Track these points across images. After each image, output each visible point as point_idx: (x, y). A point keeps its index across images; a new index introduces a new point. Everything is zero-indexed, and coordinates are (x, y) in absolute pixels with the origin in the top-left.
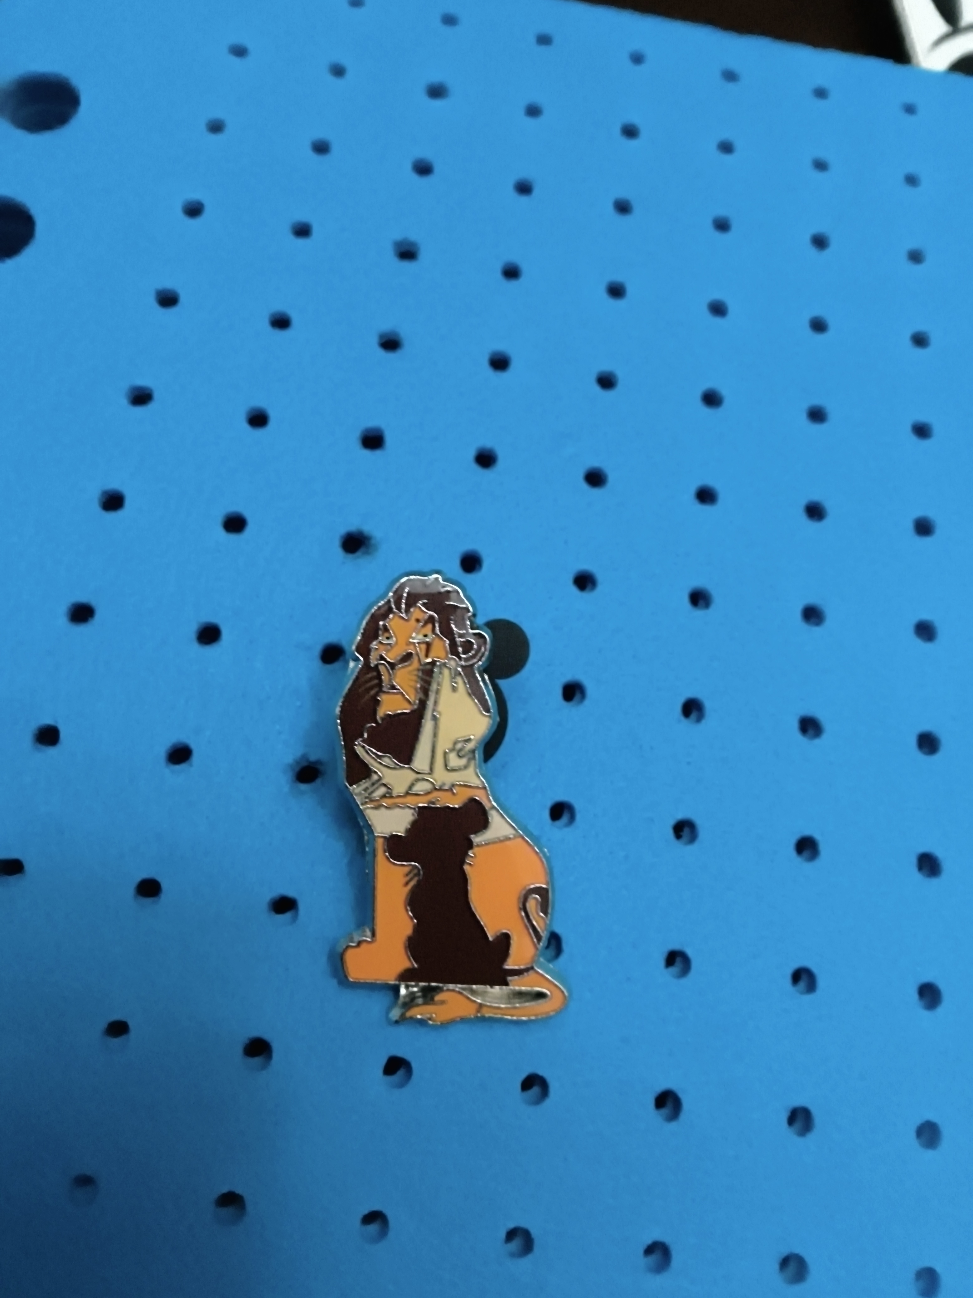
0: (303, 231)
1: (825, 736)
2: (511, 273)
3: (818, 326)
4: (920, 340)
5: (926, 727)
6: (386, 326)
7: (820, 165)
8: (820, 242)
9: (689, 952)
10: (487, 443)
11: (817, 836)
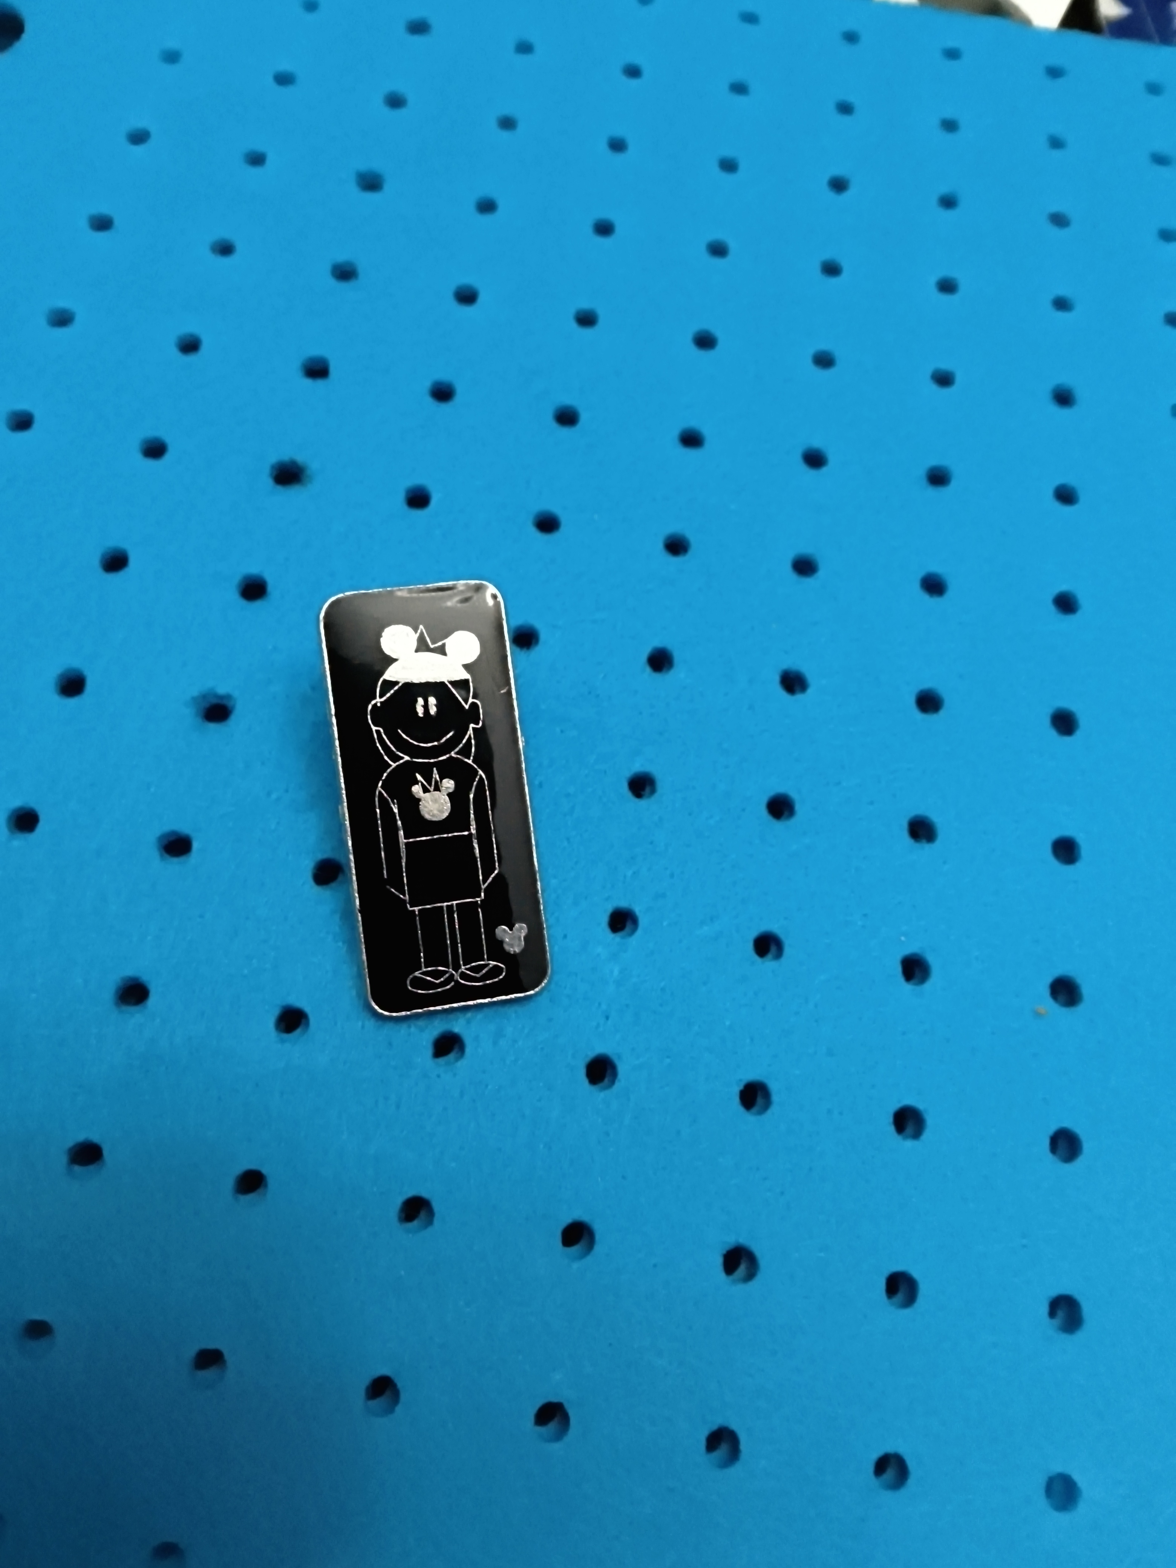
0: (256, 159)
1: (810, 691)
2: (487, 206)
3: (831, 269)
4: (947, 286)
5: (927, 684)
6: (342, 257)
7: (845, 108)
8: (839, 185)
9: (638, 910)
10: (443, 375)
11: (794, 795)
